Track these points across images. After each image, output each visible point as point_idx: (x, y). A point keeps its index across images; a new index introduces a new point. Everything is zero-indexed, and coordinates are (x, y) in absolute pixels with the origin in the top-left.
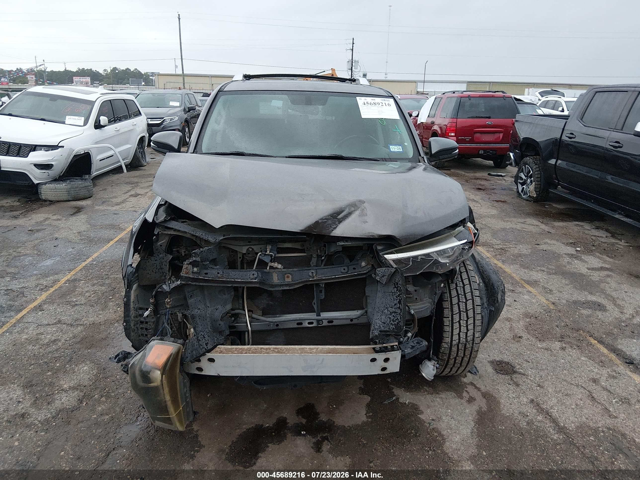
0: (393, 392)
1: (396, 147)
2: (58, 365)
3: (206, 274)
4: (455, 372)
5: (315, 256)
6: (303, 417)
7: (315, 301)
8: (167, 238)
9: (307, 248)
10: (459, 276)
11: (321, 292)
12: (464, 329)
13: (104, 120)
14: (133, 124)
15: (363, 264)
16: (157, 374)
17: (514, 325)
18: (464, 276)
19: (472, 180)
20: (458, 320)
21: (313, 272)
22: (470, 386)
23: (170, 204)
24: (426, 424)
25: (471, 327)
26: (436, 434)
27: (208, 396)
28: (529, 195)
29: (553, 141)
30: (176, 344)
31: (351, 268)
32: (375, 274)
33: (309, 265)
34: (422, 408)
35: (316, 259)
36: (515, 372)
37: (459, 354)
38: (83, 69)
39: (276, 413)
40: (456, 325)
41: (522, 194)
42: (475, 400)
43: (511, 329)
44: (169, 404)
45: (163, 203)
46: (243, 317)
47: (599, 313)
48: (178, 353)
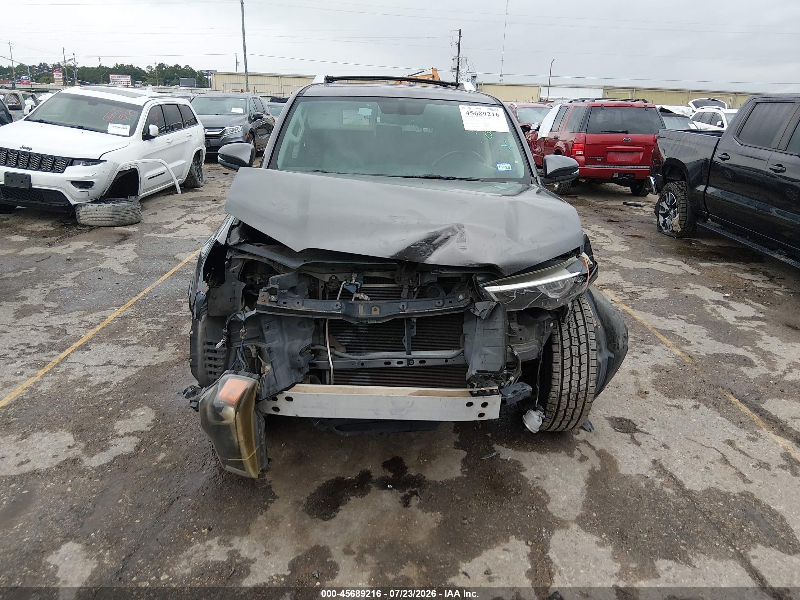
0: (493, 448)
1: (504, 165)
2: (111, 409)
3: (285, 303)
4: (565, 427)
5: (406, 287)
6: (390, 471)
7: (405, 338)
8: (240, 264)
9: (398, 278)
10: (572, 316)
11: (412, 327)
12: (575, 377)
13: (154, 129)
14: (188, 135)
15: (461, 297)
16: (231, 411)
17: (641, 379)
18: (579, 316)
19: (604, 210)
20: (569, 366)
21: (404, 304)
22: (584, 444)
23: (245, 224)
24: (528, 483)
25: (584, 374)
26: (540, 493)
27: (283, 445)
28: (671, 229)
29: (702, 163)
30: (251, 379)
31: (447, 301)
32: (474, 309)
33: (400, 298)
34: (525, 465)
35: (407, 290)
36: (637, 431)
37: (570, 405)
38: (122, 65)
39: (359, 465)
40: (567, 372)
41: (664, 229)
42: (588, 458)
43: (636, 383)
44: (242, 445)
45: (236, 224)
46: (324, 354)
47: (744, 369)
48: (253, 388)
